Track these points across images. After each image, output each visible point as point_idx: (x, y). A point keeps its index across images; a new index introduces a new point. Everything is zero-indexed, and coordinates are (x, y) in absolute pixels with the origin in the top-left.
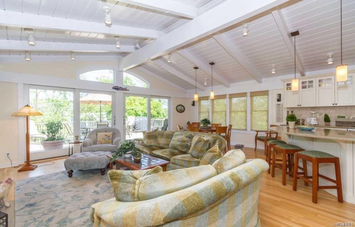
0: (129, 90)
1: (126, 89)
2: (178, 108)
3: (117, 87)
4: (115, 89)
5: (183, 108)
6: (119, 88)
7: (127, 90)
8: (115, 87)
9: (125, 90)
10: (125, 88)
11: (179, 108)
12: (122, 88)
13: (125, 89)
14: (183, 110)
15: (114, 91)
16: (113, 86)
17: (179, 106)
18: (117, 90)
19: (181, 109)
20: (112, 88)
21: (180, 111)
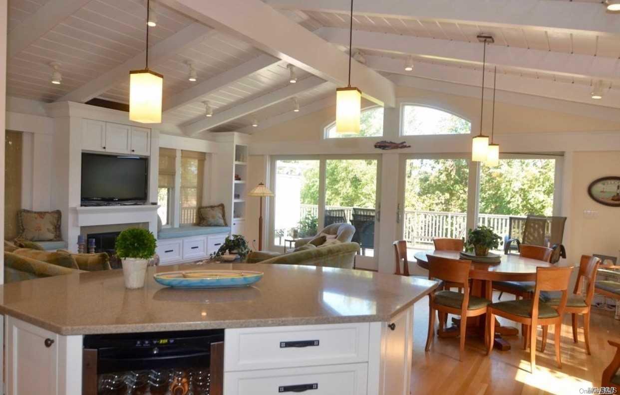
0: (409, 146)
1: (405, 144)
2: (598, 189)
3: (382, 142)
4: (380, 147)
6: (387, 144)
7: (405, 147)
8: (379, 145)
9: (401, 148)
10: (402, 143)
11: (608, 189)
12: (394, 143)
13: (400, 146)
15: (379, 151)
16: (376, 142)
17: (606, 182)
18: (383, 149)
19: (616, 194)
20: (374, 147)
21: (613, 200)
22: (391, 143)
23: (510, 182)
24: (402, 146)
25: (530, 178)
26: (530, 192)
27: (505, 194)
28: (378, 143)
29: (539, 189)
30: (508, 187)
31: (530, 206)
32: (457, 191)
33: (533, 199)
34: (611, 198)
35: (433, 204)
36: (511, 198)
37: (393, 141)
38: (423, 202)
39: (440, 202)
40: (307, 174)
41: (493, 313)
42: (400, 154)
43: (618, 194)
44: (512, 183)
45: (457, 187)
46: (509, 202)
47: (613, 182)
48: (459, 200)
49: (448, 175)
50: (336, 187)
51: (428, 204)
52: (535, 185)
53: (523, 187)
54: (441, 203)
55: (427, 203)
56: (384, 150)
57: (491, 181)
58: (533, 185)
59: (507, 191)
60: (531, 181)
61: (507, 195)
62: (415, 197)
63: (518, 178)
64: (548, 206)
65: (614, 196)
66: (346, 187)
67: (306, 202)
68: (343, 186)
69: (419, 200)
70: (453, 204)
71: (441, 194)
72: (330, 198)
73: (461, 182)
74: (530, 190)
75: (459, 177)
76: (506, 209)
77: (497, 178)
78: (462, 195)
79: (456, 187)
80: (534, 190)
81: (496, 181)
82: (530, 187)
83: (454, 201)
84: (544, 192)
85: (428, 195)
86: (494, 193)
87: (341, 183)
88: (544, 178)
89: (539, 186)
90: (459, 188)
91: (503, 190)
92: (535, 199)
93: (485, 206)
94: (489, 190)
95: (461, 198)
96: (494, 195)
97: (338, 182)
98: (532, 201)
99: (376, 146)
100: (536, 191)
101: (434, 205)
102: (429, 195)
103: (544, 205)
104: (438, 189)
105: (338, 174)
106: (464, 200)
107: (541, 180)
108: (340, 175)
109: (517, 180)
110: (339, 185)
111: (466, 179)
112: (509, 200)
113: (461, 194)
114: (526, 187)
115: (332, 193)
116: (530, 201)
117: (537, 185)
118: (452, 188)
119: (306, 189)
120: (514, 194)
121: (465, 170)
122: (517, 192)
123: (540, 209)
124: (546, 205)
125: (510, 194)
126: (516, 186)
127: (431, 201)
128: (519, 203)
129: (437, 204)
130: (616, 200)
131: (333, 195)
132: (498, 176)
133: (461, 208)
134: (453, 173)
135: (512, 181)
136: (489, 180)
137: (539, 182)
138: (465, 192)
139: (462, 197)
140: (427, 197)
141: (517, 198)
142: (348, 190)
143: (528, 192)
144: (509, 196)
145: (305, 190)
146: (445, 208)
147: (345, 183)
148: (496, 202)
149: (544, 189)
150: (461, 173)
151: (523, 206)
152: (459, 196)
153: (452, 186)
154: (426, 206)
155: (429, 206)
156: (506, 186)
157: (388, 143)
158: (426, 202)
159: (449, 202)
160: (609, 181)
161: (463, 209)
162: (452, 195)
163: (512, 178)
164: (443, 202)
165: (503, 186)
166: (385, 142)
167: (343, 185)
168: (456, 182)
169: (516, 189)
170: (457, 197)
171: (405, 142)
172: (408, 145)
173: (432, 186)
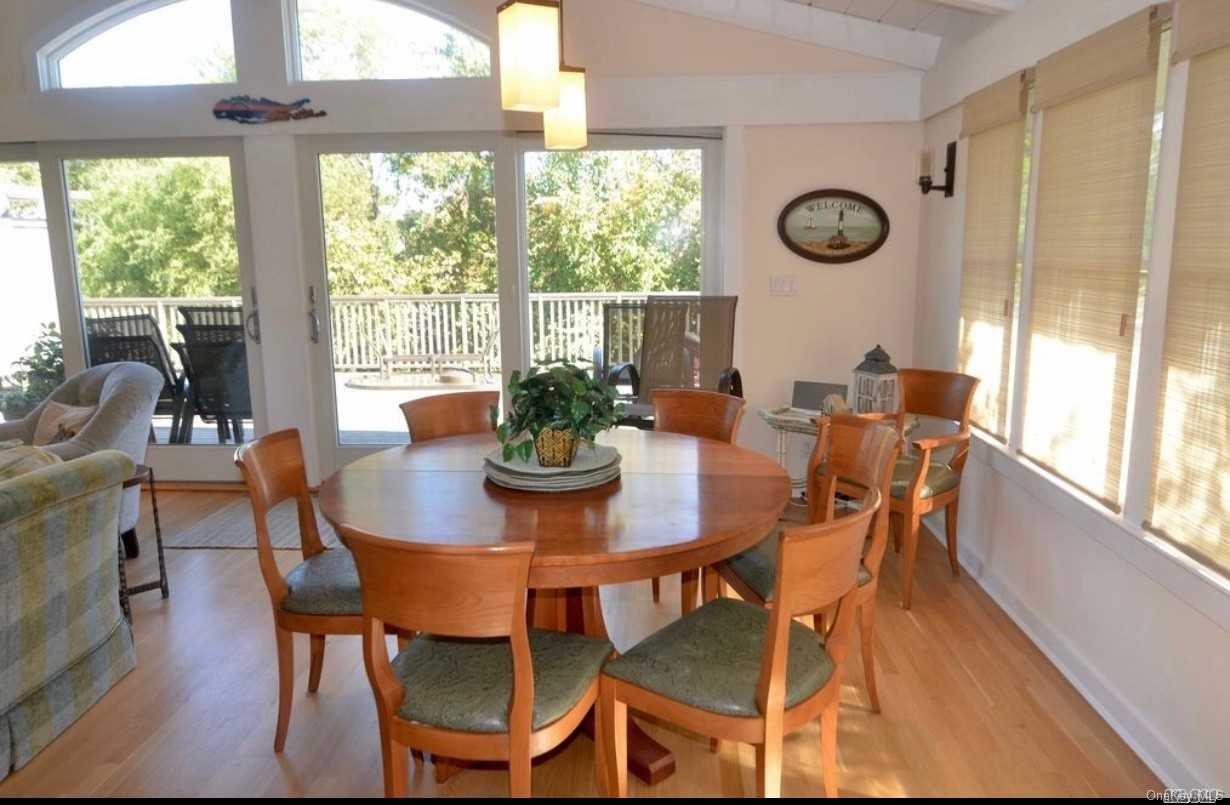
0: (323, 114)
1: (306, 107)
2: (801, 217)
3: (240, 99)
4: (231, 115)
5: (862, 218)
6: (252, 107)
7: (310, 114)
8: (228, 107)
9: (297, 117)
10: (300, 103)
11: (819, 220)
12: (276, 104)
13: (293, 112)
14: (872, 238)
15: (231, 127)
16: (218, 100)
17: (814, 203)
18: (242, 122)
19: (836, 233)
20: (212, 117)
21: (830, 247)
22: (264, 101)
23: (576, 223)
24: (300, 111)
25: (612, 213)
26: (614, 242)
27: (570, 249)
28: (224, 102)
29: (629, 234)
30: (574, 233)
31: (614, 270)
32: (477, 247)
33: (619, 256)
34: (827, 243)
35: (429, 276)
36: (581, 254)
37: (272, 98)
38: (409, 274)
39: (442, 271)
40: (114, 221)
41: (618, 699)
42: (297, 137)
43: (840, 233)
44: (581, 224)
45: (476, 237)
46: (577, 265)
47: (830, 201)
48: (483, 267)
49: (456, 213)
50: (195, 248)
51: (420, 278)
52: (621, 228)
53: (601, 233)
54: (447, 272)
55: (419, 272)
56: (246, 126)
57: (540, 223)
58: (617, 228)
59: (572, 241)
60: (614, 219)
61: (573, 249)
62: (388, 263)
63: (590, 214)
64: (646, 267)
65: (833, 238)
66: (221, 248)
67: (120, 289)
68: (214, 246)
69: (400, 269)
70: (470, 272)
71: (443, 255)
72: (183, 276)
73: (482, 227)
74: (613, 237)
75: (478, 214)
76: (572, 278)
77: (552, 216)
78: (487, 255)
79: (473, 237)
80: (620, 236)
81: (550, 222)
82: (613, 232)
83: (472, 268)
84: (638, 240)
85: (417, 257)
86: (547, 246)
87: (207, 238)
88: (636, 213)
89: (628, 229)
90: (479, 240)
91: (564, 239)
92: (622, 254)
93: (533, 274)
94: (539, 240)
95: (485, 261)
96: (549, 250)
97: (199, 236)
98: (618, 260)
99: (218, 114)
100: (623, 239)
101: (433, 278)
102: (419, 257)
103: (639, 266)
104: (436, 244)
105: (196, 215)
106: (492, 265)
107: (631, 216)
108: (200, 220)
109: (589, 219)
110: (201, 244)
111: (492, 220)
112: (578, 260)
113: (484, 251)
114: (605, 231)
115: (186, 266)
116: (614, 260)
117: (625, 228)
118: (465, 240)
119: (115, 257)
120: (585, 247)
121: (490, 200)
122: (590, 243)
123: (632, 273)
124: (642, 265)
125: (577, 246)
126: (588, 229)
127: (425, 270)
128: (595, 263)
129: (438, 276)
130: (837, 248)
131: (189, 271)
132: (552, 212)
133: (487, 282)
134: (465, 208)
135: (579, 221)
136: (537, 220)
137: (629, 221)
138: (492, 247)
139: (488, 258)
140: (415, 260)
141: (590, 256)
142: (227, 255)
143: (610, 241)
144: (577, 252)
145: (115, 262)
146: (455, 283)
147: (217, 239)
148: (553, 265)
149: (636, 235)
150: (482, 206)
151: (602, 269)
152: (482, 256)
153: (466, 236)
154: (414, 283)
155: (422, 282)
156: (571, 230)
157: (254, 102)
158: (414, 273)
159: (462, 270)
160: (822, 201)
161: (492, 282)
162: (466, 254)
163: (581, 212)
164: (450, 269)
165: (564, 231)
166: (246, 99)
167: (212, 242)
168: (474, 227)
169: (589, 238)
170: (477, 259)
171: (308, 101)
172: (316, 111)
173: (423, 237)
